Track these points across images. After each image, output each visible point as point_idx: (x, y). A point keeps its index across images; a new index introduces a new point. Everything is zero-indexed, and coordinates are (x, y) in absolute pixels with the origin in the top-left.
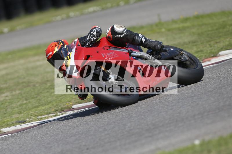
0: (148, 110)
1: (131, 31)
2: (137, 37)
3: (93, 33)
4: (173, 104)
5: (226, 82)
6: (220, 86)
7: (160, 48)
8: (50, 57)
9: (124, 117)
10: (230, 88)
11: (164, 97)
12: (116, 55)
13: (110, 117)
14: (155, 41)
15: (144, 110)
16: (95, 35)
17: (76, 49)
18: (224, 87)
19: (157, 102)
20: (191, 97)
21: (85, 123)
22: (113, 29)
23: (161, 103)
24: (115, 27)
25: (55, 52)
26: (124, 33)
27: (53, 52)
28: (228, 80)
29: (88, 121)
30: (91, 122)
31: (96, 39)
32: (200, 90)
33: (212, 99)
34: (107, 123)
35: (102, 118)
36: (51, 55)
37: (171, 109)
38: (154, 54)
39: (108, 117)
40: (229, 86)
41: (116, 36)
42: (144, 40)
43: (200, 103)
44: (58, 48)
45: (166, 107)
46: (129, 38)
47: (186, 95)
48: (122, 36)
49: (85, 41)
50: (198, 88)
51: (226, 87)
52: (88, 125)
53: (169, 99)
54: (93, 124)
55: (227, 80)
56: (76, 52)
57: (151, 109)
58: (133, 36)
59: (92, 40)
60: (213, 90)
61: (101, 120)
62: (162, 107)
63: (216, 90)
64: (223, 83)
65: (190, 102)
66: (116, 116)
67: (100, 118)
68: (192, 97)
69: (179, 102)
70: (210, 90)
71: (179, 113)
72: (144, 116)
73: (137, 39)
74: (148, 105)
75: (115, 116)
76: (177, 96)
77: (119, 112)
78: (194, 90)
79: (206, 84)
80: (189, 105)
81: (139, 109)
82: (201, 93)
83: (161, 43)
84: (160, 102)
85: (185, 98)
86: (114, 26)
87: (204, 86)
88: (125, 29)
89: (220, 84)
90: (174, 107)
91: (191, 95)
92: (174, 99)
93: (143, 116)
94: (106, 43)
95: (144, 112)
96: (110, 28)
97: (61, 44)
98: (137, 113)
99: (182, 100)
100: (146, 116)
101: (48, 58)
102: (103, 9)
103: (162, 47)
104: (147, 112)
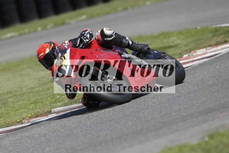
0: (67, 135)
1: (119, 34)
2: (124, 40)
3: (86, 35)
4: (91, 129)
5: (143, 106)
6: (138, 110)
7: (147, 50)
8: (41, 58)
9: (43, 141)
10: (147, 112)
11: (83, 121)
12: (109, 56)
13: (29, 141)
14: (141, 44)
15: (62, 134)
16: (88, 37)
17: (71, 50)
18: (142, 111)
19: (76, 127)
20: (108, 121)
21: (4, 148)
22: (102, 32)
23: (80, 127)
24: (105, 30)
25: (46, 53)
26: (113, 36)
27: (44, 52)
28: (146, 104)
29: (7, 146)
30: (10, 147)
31: (89, 41)
32: (118, 114)
33: (130, 123)
34: (25, 147)
35: (21, 143)
36: (42, 56)
37: (89, 133)
38: (141, 56)
39: (26, 142)
40: (146, 110)
41: (105, 39)
42: (131, 43)
43: (118, 127)
44: (49, 49)
45: (84, 131)
46: (117, 41)
47: (104, 119)
48: (111, 39)
49: (75, 43)
50: (116, 112)
51: (144, 110)
52: (8, 149)
53: (87, 124)
54: (12, 149)
55: (144, 104)
56: (70, 53)
57: (69, 133)
58: (122, 39)
59: (85, 42)
60: (131, 114)
61: (20, 144)
62: (80, 131)
63: (134, 114)
64: (140, 107)
65: (108, 126)
66: (35, 140)
67: (19, 143)
68: (110, 121)
69: (97, 126)
70: (127, 114)
71: (98, 137)
72: (63, 140)
73: (124, 41)
74: (67, 130)
75: (33, 141)
76: (95, 120)
77: (38, 137)
78: (112, 114)
79: (124, 109)
80: (107, 129)
81: (57, 133)
82: (119, 117)
83: (147, 45)
84: (78, 126)
85: (103, 122)
86: (103, 29)
87: (122, 110)
88: (114, 32)
89: (137, 108)
90: (93, 131)
91: (109, 119)
92: (92, 123)
93: (61, 141)
94: (96, 46)
95: (62, 137)
96: (99, 31)
97: (53, 45)
98: (56, 137)
99: (100, 124)
100: (65, 140)
101: (39, 58)
102: (20, 35)
103: (149, 49)
104: (65, 137)
